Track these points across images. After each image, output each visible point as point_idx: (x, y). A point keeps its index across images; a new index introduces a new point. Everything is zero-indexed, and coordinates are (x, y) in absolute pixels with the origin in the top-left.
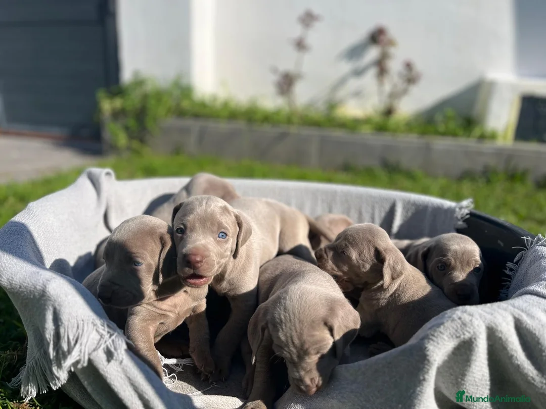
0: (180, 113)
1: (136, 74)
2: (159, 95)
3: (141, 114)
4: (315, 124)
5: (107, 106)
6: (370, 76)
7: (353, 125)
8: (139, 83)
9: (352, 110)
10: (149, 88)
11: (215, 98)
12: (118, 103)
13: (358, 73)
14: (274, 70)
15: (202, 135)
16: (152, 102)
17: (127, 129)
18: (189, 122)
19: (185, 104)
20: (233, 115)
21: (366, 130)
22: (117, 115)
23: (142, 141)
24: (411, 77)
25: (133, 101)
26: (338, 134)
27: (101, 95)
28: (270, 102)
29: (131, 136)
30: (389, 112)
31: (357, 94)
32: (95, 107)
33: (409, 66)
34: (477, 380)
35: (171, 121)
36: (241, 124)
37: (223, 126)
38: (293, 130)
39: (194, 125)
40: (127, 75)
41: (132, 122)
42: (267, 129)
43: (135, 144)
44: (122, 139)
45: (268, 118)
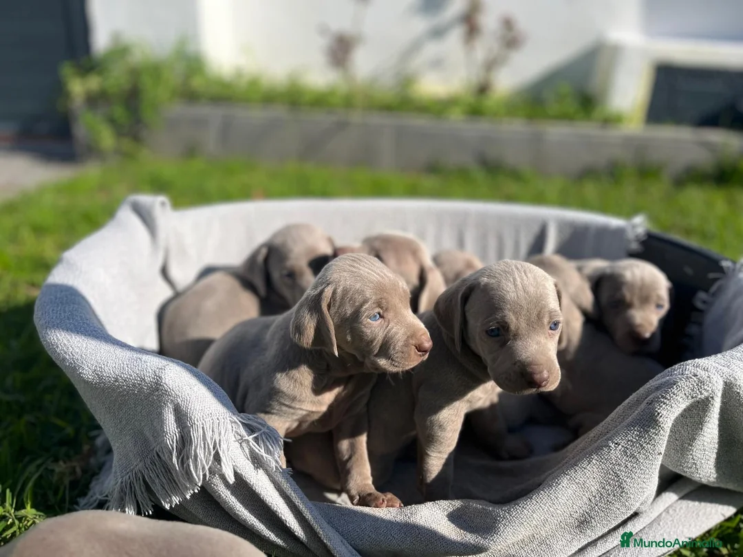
0: (190, 96)
1: (116, 37)
2: (156, 70)
3: (132, 98)
4: (387, 108)
5: (78, 87)
6: (455, 37)
7: (438, 108)
8: (120, 51)
9: (432, 86)
10: (137, 57)
11: (239, 74)
12: (94, 83)
13: (438, 33)
14: (323, 30)
15: (226, 130)
16: (147, 82)
17: (112, 121)
18: (204, 110)
19: (197, 83)
20: (270, 98)
21: (456, 116)
22: (94, 100)
23: (136, 138)
24: (511, 39)
25: (116, 79)
26: (420, 122)
27: (67, 70)
28: (319, 77)
29: (120, 131)
30: (483, 89)
31: (437, 64)
32: (59, 90)
33: (508, 24)
34: (705, 444)
35: (177, 109)
36: (279, 111)
37: (257, 115)
38: (356, 117)
39: (214, 114)
40: (101, 40)
41: (119, 112)
42: (321, 119)
43: (127, 144)
44: (107, 139)
45: (320, 101)
